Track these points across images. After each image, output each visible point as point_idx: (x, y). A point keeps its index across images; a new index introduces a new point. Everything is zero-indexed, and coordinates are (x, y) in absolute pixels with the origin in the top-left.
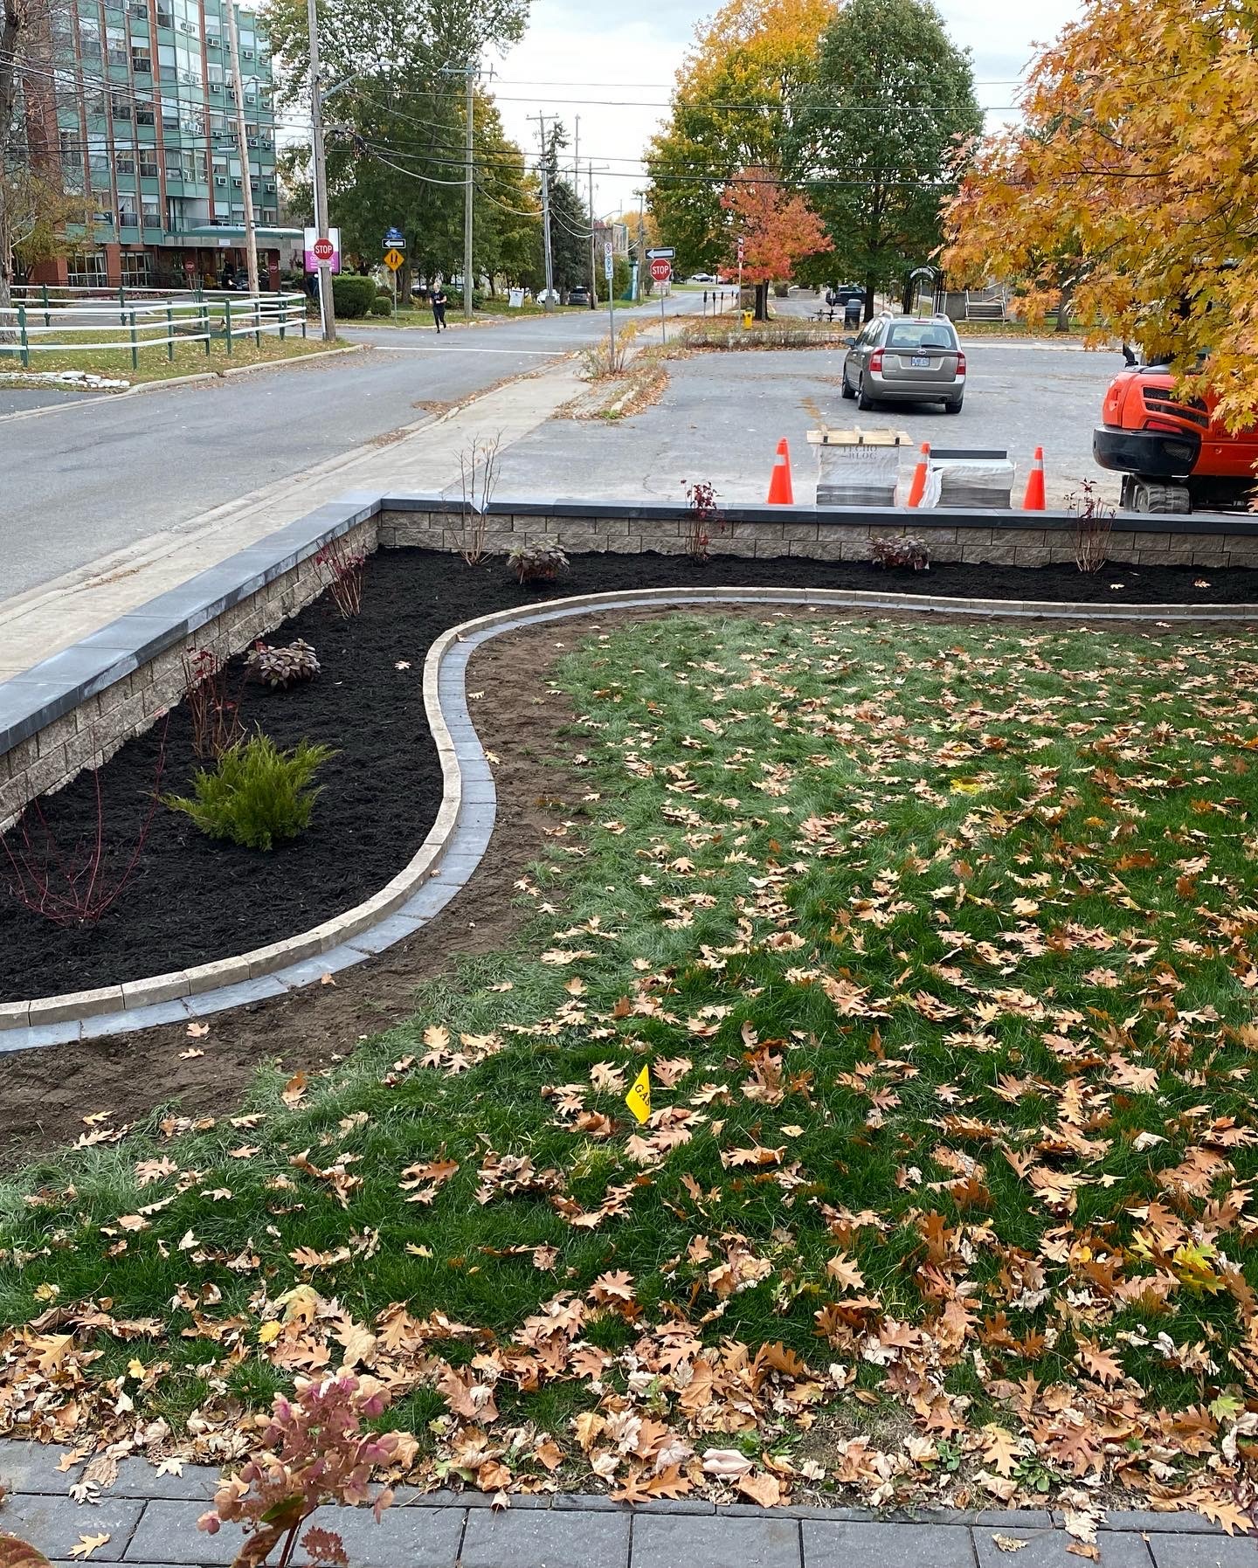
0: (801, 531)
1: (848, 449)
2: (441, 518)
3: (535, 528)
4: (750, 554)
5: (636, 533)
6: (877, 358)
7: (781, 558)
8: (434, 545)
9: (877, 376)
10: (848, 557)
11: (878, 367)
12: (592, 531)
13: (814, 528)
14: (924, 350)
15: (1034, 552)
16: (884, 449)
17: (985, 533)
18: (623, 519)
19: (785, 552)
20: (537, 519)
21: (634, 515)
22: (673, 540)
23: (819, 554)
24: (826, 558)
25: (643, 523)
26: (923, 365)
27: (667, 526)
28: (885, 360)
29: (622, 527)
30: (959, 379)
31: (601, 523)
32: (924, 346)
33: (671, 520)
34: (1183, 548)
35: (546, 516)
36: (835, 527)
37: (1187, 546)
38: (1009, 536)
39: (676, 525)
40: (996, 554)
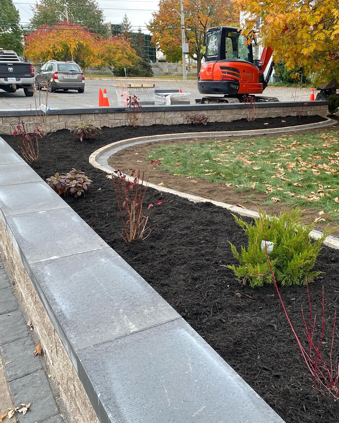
0: (159, 114)
1: (138, 89)
2: (9, 119)
3: (54, 120)
4: (142, 125)
5: (98, 119)
6: (56, 75)
7: (154, 125)
8: (6, 132)
9: (57, 81)
10: (175, 123)
11: (56, 78)
12: (79, 120)
13: (163, 113)
14: (71, 72)
15: (229, 117)
16: (150, 89)
17: (215, 111)
18: (92, 114)
19: (154, 123)
20: (55, 116)
21: (97, 112)
22: (113, 121)
23: (166, 123)
24: (168, 124)
25: (100, 115)
26: (71, 77)
27: (110, 115)
28: (59, 75)
29: (92, 117)
30: (83, 82)
31: (83, 116)
32: (71, 71)
33: (112, 113)
34: (266, 113)
35: (59, 115)
36: (170, 112)
37: (267, 112)
38: (222, 112)
39: (113, 115)
40: (219, 118)
